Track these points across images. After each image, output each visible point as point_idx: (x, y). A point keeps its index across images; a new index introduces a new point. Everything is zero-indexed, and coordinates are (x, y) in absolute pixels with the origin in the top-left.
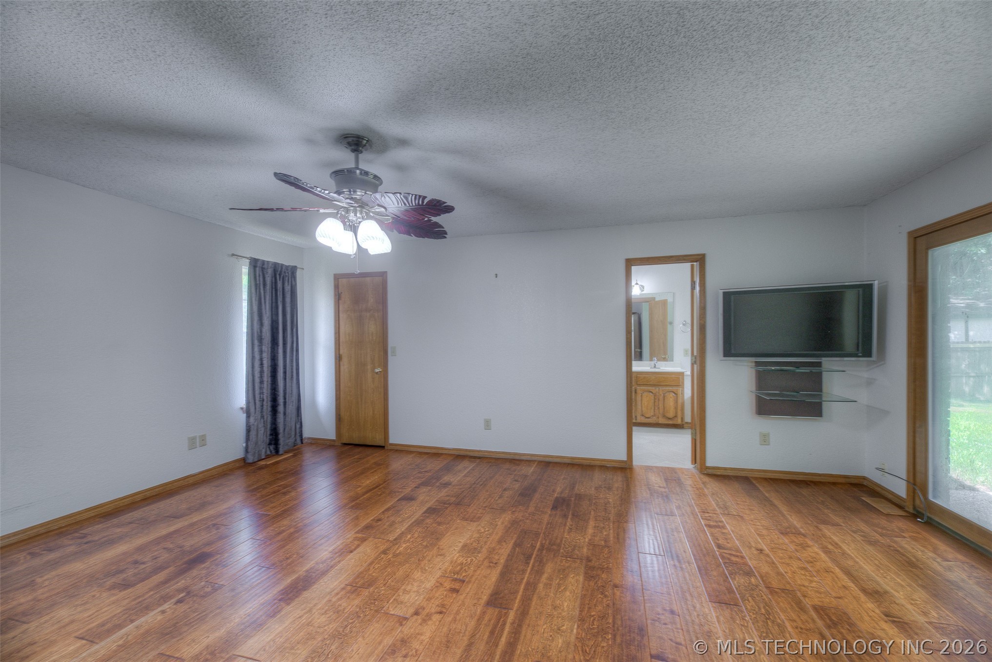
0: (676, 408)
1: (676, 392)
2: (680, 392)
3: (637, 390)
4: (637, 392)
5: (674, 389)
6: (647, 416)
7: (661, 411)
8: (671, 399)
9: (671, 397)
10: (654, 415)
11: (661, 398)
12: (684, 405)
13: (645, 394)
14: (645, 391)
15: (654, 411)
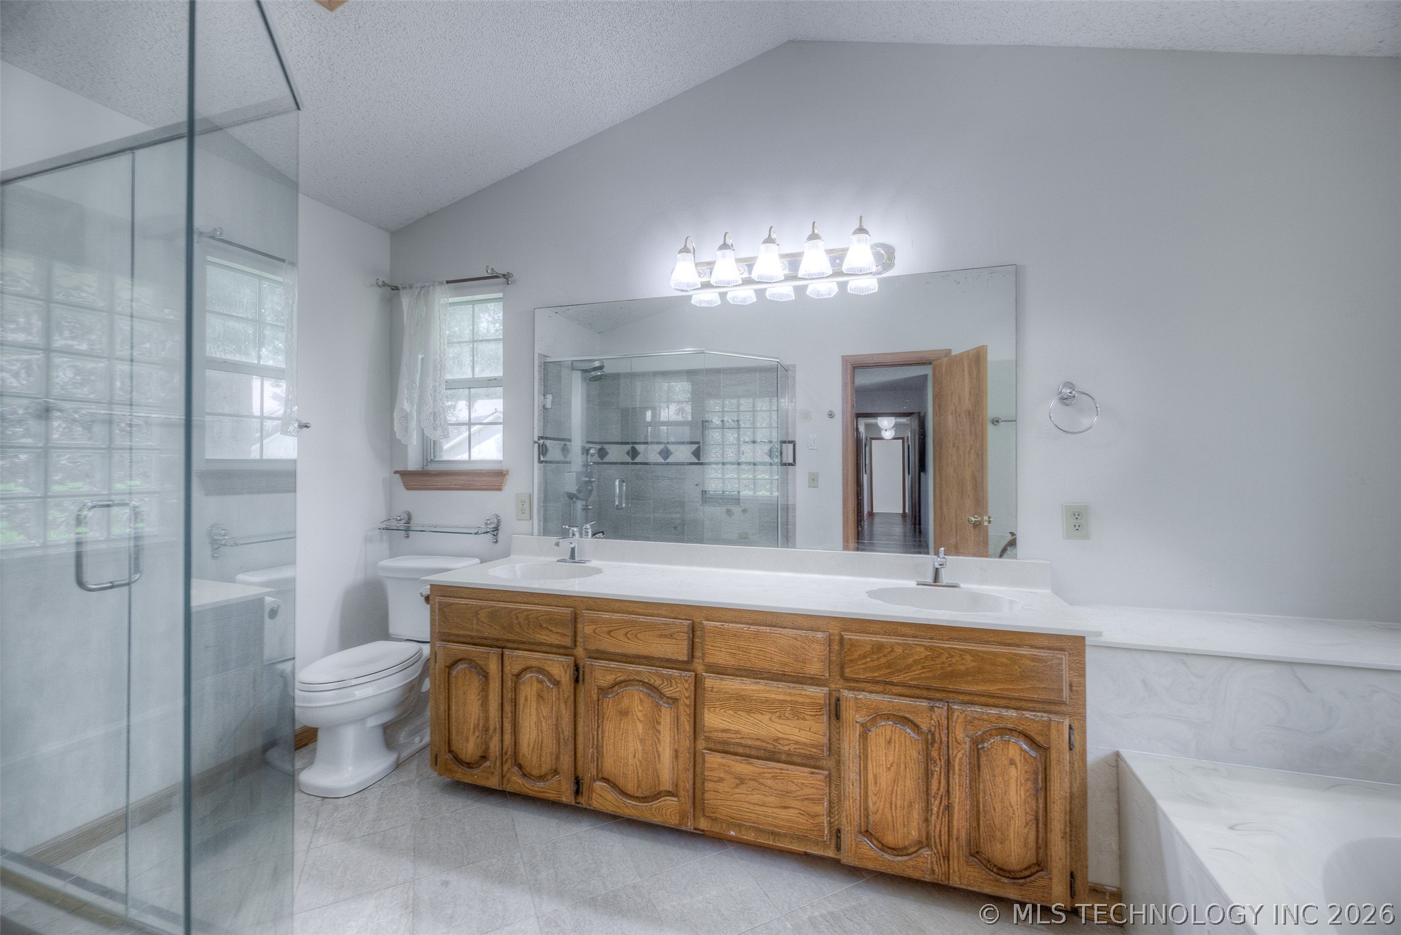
0: (1041, 820)
1: (1039, 739)
2: (1059, 740)
3: (843, 704)
4: (844, 715)
5: (1032, 719)
6: (890, 839)
7: (960, 821)
8: (1013, 772)
9: (1012, 762)
10: (925, 842)
11: (960, 756)
12: (1084, 807)
13: (885, 730)
14: (878, 716)
15: (927, 820)
